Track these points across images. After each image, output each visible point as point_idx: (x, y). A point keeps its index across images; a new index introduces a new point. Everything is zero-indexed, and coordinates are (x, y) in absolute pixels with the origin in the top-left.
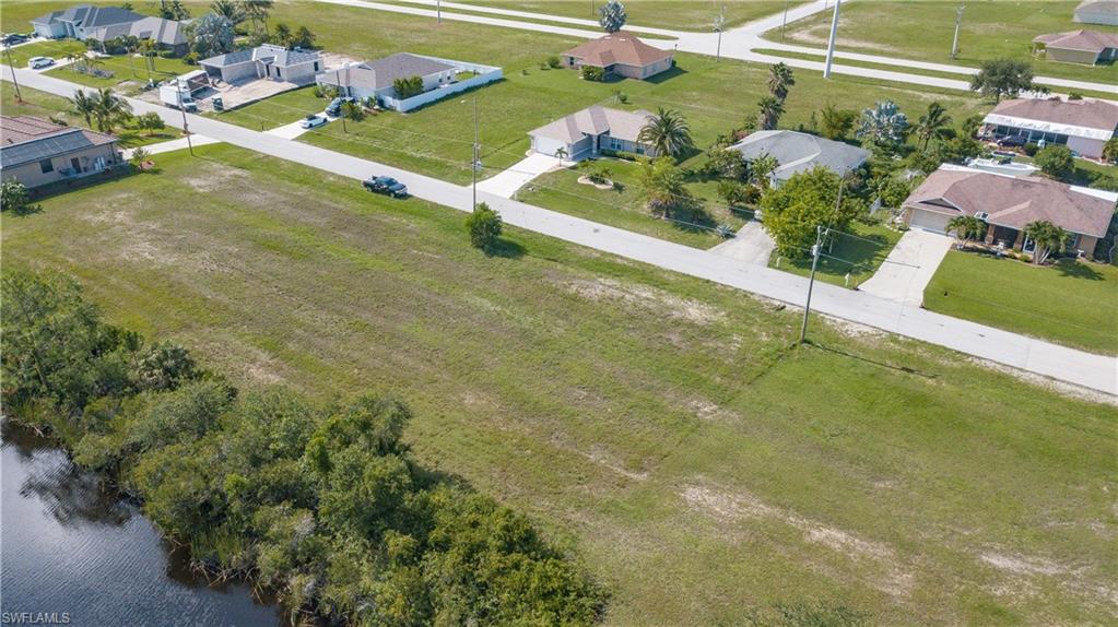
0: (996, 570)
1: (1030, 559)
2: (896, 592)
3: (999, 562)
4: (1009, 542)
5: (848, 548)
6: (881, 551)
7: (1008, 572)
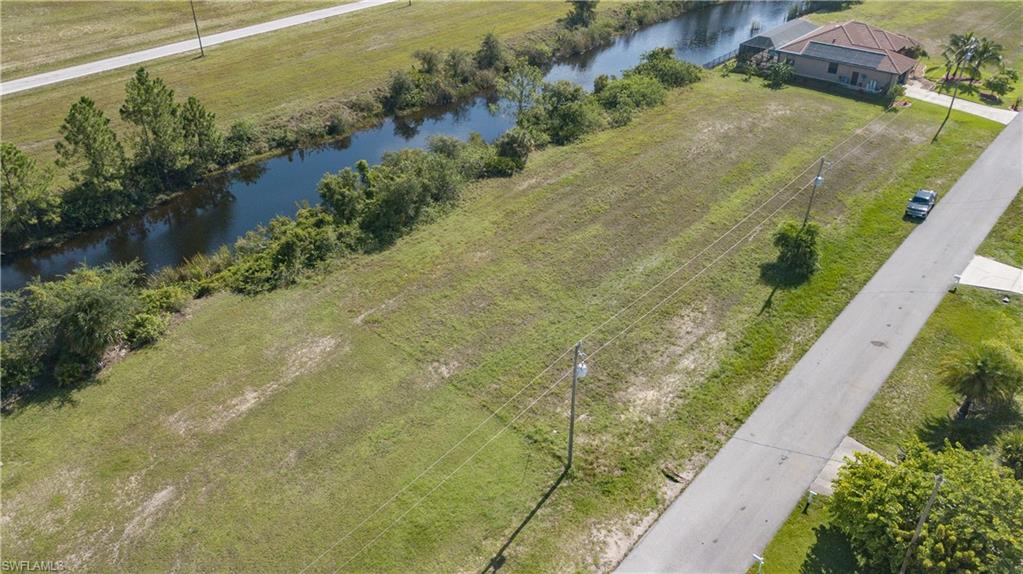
0: (155, 490)
1: (149, 520)
2: (171, 419)
3: (161, 497)
4: (176, 515)
5: (227, 408)
6: (214, 425)
7: (148, 496)
